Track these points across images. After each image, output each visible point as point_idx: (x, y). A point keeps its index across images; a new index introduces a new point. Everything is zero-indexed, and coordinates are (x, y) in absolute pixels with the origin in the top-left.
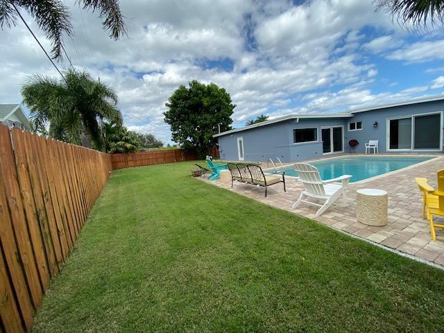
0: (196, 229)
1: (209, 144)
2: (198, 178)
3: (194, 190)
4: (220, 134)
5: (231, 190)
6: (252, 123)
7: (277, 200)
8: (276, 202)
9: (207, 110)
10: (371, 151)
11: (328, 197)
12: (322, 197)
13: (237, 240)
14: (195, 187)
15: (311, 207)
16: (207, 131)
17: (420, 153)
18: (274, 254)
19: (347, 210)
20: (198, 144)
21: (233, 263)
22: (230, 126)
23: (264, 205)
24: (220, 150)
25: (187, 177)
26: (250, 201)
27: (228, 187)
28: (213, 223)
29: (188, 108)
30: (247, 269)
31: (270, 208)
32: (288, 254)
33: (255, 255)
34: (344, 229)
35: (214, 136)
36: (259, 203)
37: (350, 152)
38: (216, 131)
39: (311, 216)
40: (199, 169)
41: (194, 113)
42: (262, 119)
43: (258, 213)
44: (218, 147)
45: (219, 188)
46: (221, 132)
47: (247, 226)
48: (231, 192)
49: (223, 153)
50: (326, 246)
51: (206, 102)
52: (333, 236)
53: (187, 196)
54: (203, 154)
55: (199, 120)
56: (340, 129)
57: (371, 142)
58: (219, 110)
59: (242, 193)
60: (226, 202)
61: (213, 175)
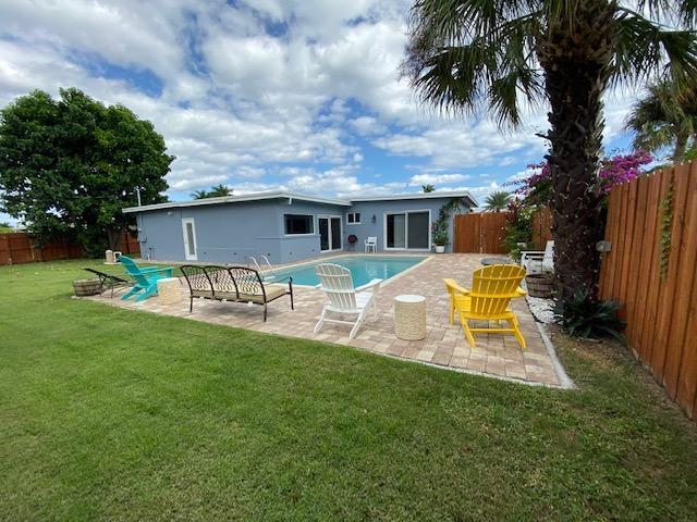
0: (132, 417)
1: (110, 226)
2: (95, 299)
3: (94, 327)
4: (140, 208)
5: (190, 317)
6: (203, 196)
7: (285, 324)
8: (284, 327)
9: (108, 155)
10: (371, 250)
11: (360, 311)
12: (353, 311)
13: (244, 415)
14: (94, 320)
15: (337, 328)
16: (106, 199)
17: (413, 253)
18: (322, 418)
19: (379, 325)
20: (79, 223)
21: (255, 466)
22: (162, 194)
23: (268, 336)
24: (141, 238)
25: (59, 297)
26: (239, 333)
27: (181, 311)
28: (175, 394)
29: (55, 142)
30: (289, 465)
31: (282, 339)
32: (341, 411)
33: (291, 432)
34: (389, 352)
35: (125, 211)
36: (258, 335)
37: (349, 251)
38: (131, 201)
39: (344, 341)
40: (96, 279)
41: (71, 155)
42: (222, 192)
43: (265, 354)
44: (135, 234)
45: (161, 318)
46: (142, 204)
47: (253, 380)
48: (193, 323)
49: (147, 245)
50: (383, 381)
51: (104, 138)
52: (385, 365)
53: (73, 343)
54: (97, 247)
55: (86, 172)
56: (338, 220)
57: (370, 239)
58: (137, 160)
59: (218, 320)
60: (189, 343)
61: (138, 289)
